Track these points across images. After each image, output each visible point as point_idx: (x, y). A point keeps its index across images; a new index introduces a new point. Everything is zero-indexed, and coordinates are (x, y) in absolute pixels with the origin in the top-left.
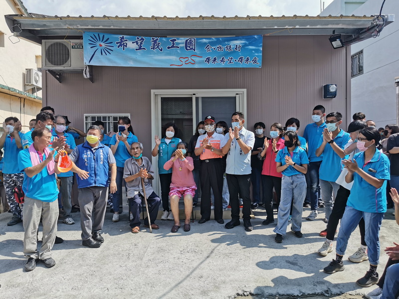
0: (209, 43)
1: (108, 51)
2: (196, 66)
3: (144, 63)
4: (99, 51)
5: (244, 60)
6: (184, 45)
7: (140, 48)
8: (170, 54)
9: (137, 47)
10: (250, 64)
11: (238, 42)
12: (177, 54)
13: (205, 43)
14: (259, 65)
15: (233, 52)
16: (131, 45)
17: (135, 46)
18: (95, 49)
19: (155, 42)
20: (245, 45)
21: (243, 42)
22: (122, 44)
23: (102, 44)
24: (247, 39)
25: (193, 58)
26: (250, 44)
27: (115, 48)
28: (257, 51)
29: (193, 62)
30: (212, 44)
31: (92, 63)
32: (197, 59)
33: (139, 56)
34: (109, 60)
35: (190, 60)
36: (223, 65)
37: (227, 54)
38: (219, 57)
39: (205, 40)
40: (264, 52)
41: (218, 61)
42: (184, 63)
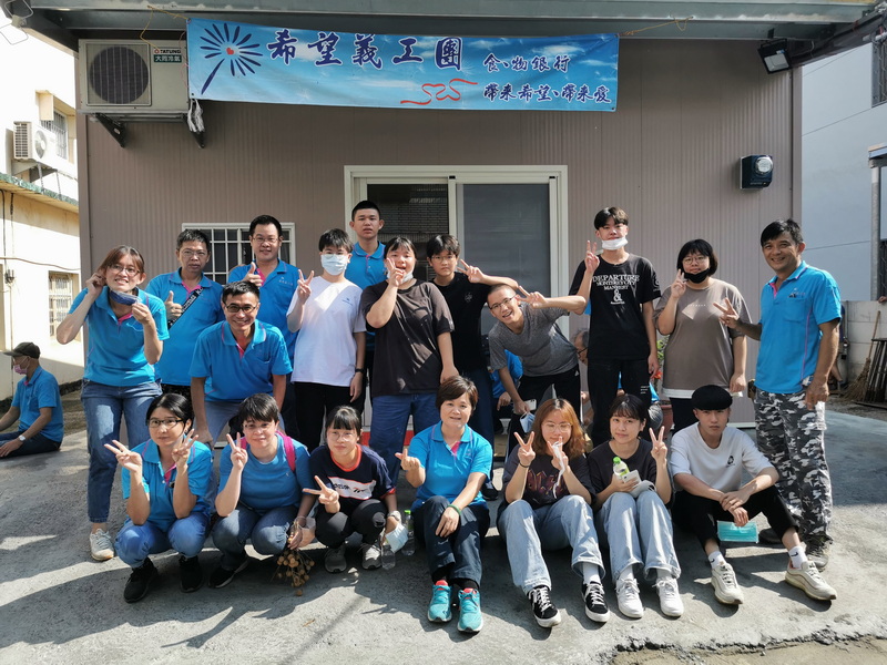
0: (494, 49)
1: (248, 64)
2: (463, 106)
3: (338, 95)
4: (227, 64)
5: (576, 92)
6: (434, 54)
7: (327, 60)
8: (399, 76)
9: (320, 57)
10: (590, 102)
11: (563, 51)
12: (416, 76)
13: (483, 53)
14: (610, 103)
15: (550, 74)
16: (305, 51)
17: (315, 54)
18: (215, 60)
19: (364, 44)
20: (577, 58)
21: (573, 49)
22: (282, 49)
23: (234, 47)
24: (582, 43)
25: (456, 86)
26: (590, 54)
27: (266, 57)
28: (605, 71)
29: (457, 96)
30: (502, 52)
31: (209, 95)
32: (464, 89)
33: (326, 78)
34: (252, 88)
35: (448, 91)
36: (525, 104)
37: (535, 78)
38: (518, 85)
39: (483, 43)
40: (622, 74)
41: (515, 94)
42: (433, 97)
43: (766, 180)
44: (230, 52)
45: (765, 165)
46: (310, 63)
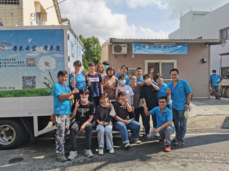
0: (171, 46)
1: (140, 49)
2: (167, 54)
3: (151, 52)
4: (137, 49)
5: (182, 52)
6: (163, 47)
7: (150, 48)
8: (159, 50)
9: (149, 48)
10: (184, 53)
11: (180, 46)
12: (161, 50)
13: (170, 47)
14: (186, 53)
15: (179, 49)
16: (147, 47)
17: (148, 47)
18: (136, 48)
19: (155, 46)
20: (182, 47)
22: (144, 47)
23: (138, 47)
24: (183, 45)
25: (166, 51)
26: (184, 47)
27: (142, 48)
28: (186, 49)
30: (172, 47)
31: (135, 53)
32: (167, 51)
33: (149, 50)
34: (140, 52)
35: (165, 52)
36: (175, 53)
37: (177, 50)
38: (174, 51)
39: (170, 46)
40: (188, 49)
41: (174, 52)
42: (163, 53)
43: (205, 62)
44: (137, 47)
45: (205, 60)
46: (147, 48)
